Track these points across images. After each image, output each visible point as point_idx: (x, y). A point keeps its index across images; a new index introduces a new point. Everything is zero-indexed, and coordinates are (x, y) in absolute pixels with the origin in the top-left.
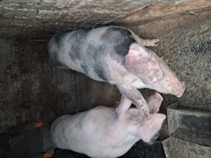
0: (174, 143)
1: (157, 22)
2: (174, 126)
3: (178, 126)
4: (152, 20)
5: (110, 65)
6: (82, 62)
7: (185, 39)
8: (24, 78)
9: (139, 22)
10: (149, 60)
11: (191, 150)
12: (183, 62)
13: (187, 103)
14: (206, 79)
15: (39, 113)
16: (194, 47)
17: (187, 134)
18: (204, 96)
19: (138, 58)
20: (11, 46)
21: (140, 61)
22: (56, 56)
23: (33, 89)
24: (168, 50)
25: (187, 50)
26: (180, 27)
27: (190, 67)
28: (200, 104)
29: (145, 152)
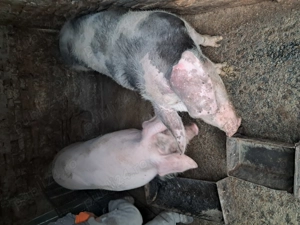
0: (232, 185)
1: (222, 11)
2: (235, 161)
3: (240, 162)
4: (215, 7)
5: (146, 73)
6: (108, 58)
7: (260, 37)
8: (23, 86)
9: (195, 8)
10: (204, 82)
11: (256, 195)
12: (255, 71)
13: (255, 130)
14: (285, 97)
15: (44, 138)
16: (272, 50)
17: (251, 173)
18: (280, 121)
19: (190, 75)
20: (5, 36)
21: (191, 80)
22: (70, 48)
23: (36, 101)
24: (234, 53)
25: (261, 53)
26: (254, 20)
27: (264, 79)
28: (273, 132)
29: (192, 197)
